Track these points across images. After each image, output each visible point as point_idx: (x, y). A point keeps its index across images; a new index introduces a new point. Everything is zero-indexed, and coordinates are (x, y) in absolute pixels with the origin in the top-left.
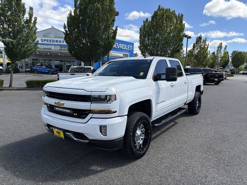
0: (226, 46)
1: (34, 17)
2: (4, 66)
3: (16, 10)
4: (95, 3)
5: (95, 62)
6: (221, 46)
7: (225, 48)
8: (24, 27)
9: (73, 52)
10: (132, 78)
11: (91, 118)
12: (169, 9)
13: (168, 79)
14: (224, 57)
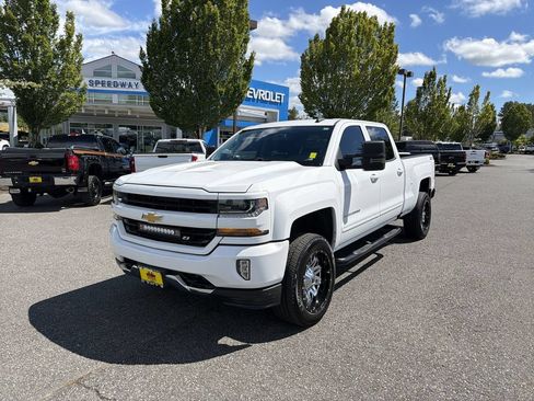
0: (489, 93)
1: (76, 33)
2: (11, 138)
3: (37, 21)
4: (206, 3)
5: (208, 130)
6: (478, 93)
7: (487, 98)
8: (56, 56)
9: (161, 109)
10: (293, 165)
11: (219, 245)
12: (365, 14)
13: (367, 167)
14: (484, 116)
